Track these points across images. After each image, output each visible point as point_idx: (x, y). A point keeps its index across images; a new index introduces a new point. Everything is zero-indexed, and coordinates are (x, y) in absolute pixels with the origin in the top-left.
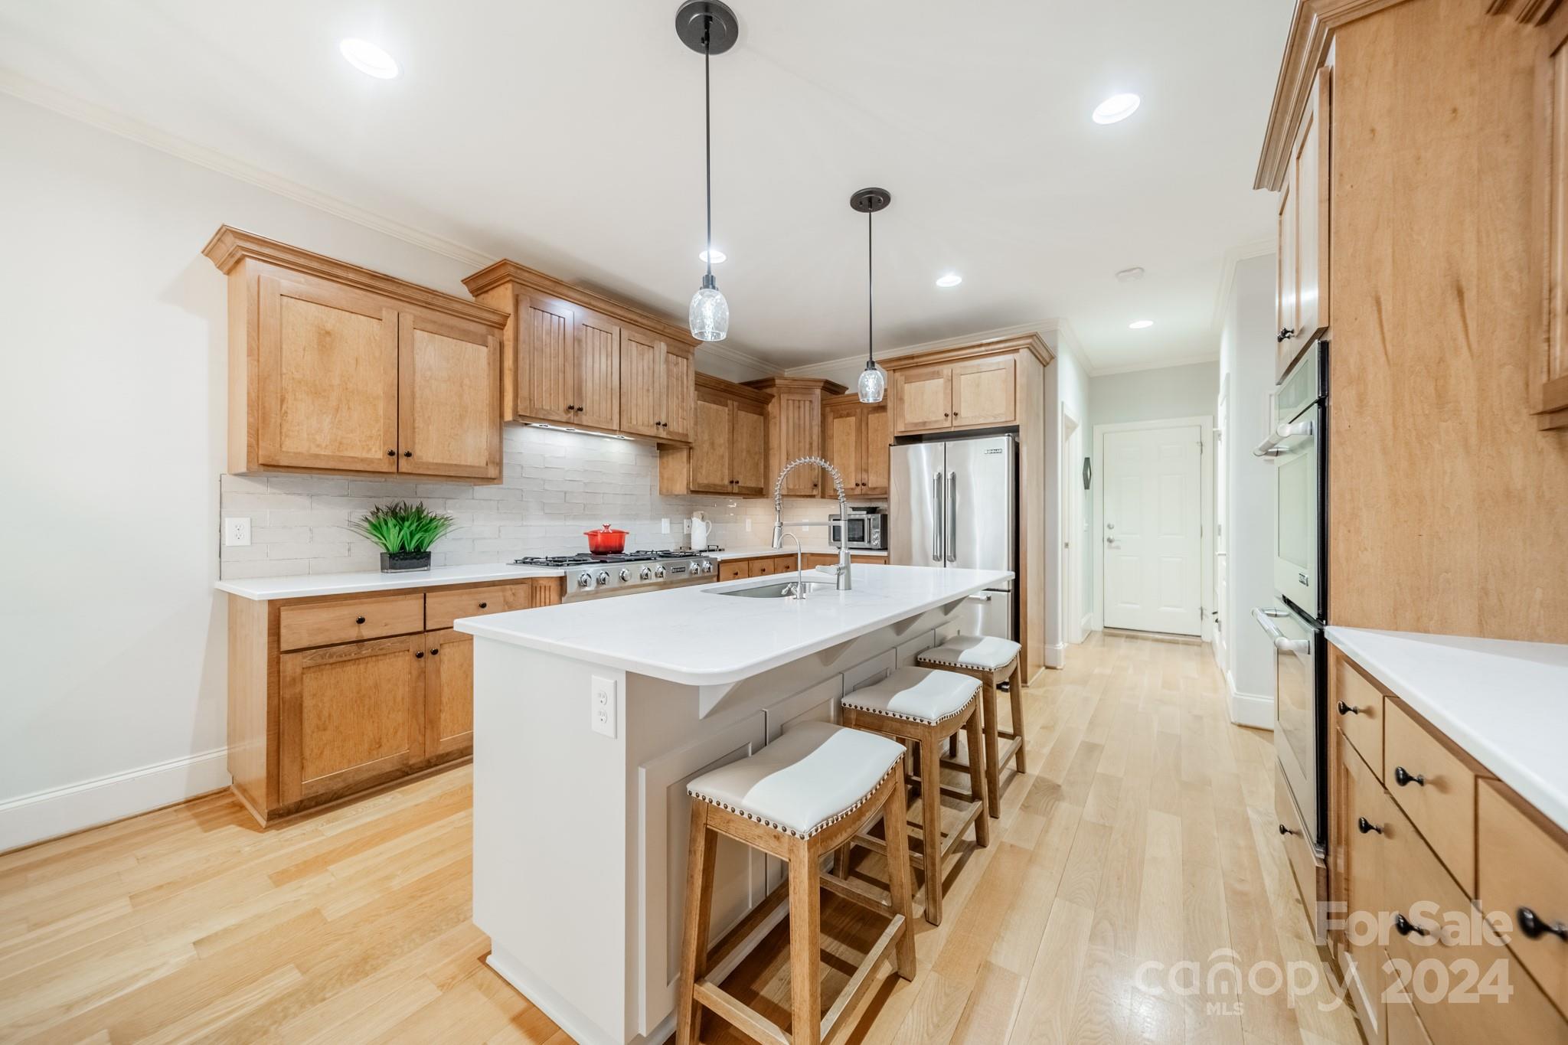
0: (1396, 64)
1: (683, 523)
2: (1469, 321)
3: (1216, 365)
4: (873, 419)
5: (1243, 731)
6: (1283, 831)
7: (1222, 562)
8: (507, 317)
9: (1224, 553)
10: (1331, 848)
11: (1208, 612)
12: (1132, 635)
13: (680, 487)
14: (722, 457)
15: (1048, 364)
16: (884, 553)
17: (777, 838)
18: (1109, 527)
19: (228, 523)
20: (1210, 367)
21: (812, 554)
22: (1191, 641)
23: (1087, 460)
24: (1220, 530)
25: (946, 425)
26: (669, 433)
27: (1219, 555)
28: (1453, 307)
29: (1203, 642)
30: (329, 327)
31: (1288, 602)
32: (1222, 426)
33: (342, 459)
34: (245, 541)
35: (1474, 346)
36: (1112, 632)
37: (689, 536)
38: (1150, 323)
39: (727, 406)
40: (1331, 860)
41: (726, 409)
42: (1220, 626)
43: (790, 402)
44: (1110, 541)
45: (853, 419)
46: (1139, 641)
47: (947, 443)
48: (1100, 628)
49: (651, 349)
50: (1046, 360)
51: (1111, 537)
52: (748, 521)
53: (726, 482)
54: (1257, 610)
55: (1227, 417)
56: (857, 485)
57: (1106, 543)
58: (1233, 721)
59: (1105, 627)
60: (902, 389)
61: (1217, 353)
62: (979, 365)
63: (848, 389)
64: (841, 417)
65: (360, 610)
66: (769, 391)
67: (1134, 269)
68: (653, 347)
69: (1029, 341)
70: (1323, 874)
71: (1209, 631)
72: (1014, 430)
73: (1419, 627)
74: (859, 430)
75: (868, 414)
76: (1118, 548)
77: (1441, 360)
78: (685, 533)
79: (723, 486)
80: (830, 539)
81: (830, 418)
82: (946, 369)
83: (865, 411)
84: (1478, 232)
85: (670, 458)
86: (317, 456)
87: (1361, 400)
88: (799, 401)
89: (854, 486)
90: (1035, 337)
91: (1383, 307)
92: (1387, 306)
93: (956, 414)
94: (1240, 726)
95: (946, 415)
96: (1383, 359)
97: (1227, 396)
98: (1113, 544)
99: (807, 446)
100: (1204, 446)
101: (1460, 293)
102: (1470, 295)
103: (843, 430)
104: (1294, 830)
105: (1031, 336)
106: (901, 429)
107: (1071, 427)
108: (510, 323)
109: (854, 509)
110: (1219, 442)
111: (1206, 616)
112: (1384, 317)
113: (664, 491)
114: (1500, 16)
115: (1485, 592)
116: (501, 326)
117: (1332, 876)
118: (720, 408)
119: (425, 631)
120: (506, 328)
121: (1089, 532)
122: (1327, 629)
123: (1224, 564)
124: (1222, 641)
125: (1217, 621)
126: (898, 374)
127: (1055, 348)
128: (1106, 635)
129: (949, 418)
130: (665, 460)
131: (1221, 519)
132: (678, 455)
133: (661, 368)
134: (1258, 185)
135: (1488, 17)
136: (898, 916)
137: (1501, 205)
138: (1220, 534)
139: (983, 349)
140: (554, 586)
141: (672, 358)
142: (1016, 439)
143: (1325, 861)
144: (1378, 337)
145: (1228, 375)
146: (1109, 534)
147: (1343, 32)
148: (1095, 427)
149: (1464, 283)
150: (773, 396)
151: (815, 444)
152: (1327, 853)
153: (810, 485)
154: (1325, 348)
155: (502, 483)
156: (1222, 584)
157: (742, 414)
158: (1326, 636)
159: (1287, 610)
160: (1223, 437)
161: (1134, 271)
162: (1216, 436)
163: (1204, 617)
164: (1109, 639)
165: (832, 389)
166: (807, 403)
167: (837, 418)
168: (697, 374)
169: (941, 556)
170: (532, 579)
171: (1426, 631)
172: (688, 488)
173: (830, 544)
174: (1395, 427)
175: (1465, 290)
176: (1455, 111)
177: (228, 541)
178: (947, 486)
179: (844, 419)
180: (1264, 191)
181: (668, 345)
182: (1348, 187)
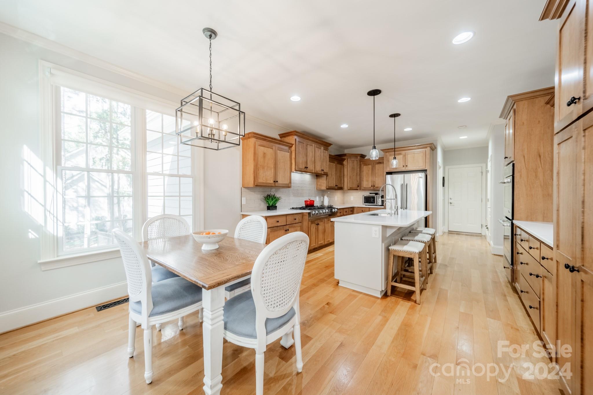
0: (528, 110)
1: (321, 198)
2: (542, 162)
3: (487, 147)
4: (377, 166)
5: (496, 256)
6: (505, 267)
7: (489, 210)
8: (293, 145)
9: (490, 207)
10: (514, 265)
11: (484, 226)
12: (458, 233)
13: (324, 188)
14: (334, 178)
15: (434, 150)
16: (383, 207)
17: (411, 254)
18: (450, 199)
19: (242, 198)
20: (485, 149)
21: (358, 207)
22: (479, 235)
23: (444, 178)
24: (488, 200)
25: (404, 169)
26: (324, 172)
27: (489, 207)
28: (539, 159)
29: (482, 235)
30: (265, 152)
31: (506, 217)
32: (489, 168)
33: (267, 183)
34: (245, 203)
35: (543, 167)
36: (451, 232)
37: (323, 202)
38: (467, 137)
39: (334, 163)
40: (514, 267)
41: (335, 164)
42: (488, 230)
43: (351, 161)
44: (451, 203)
45: (370, 166)
46: (461, 235)
47: (405, 175)
48: (447, 231)
49: (320, 149)
50: (433, 148)
51: (451, 202)
52: (336, 197)
53: (335, 185)
54: (499, 220)
55: (491, 167)
56: (372, 186)
57: (449, 204)
58: (492, 253)
59: (449, 231)
60: (389, 158)
61: (488, 143)
62: (414, 152)
63: (366, 156)
64: (366, 165)
65: (277, 219)
66: (344, 157)
67: (464, 126)
68: (320, 148)
69: (430, 145)
70: (512, 270)
71: (485, 232)
72: (425, 171)
73: (532, 220)
74: (372, 169)
75: (376, 164)
76: (454, 205)
77: (536, 169)
78: (322, 201)
79: (334, 187)
80: (363, 202)
81: (362, 166)
82: (403, 152)
83: (375, 164)
84: (543, 145)
85: (320, 179)
86: (263, 183)
87: (521, 176)
88: (353, 160)
89: (370, 186)
90: (432, 144)
91: (525, 158)
92: (526, 157)
93: (407, 166)
94: (495, 255)
95: (403, 166)
96: (525, 168)
97: (491, 160)
98: (452, 204)
99: (356, 174)
100: (484, 173)
101: (540, 156)
102: (542, 157)
103: (366, 169)
104: (507, 267)
105: (431, 144)
106: (388, 170)
107: (440, 168)
108: (294, 146)
109: (370, 193)
110: (488, 173)
111: (484, 227)
112: (525, 160)
113: (318, 188)
114: (547, 105)
115: (544, 213)
116: (291, 147)
117: (514, 270)
118: (333, 164)
119: (287, 225)
120: (292, 147)
121: (444, 200)
122: (513, 221)
123: (490, 210)
124: (489, 234)
125: (487, 228)
126: (387, 154)
127: (437, 145)
128: (449, 233)
129: (404, 167)
130: (318, 179)
131: (489, 197)
132: (323, 178)
133: (322, 154)
134: (501, 117)
135: (545, 104)
136: (424, 277)
137: (547, 140)
138: (488, 201)
139: (416, 147)
140: (307, 214)
141: (324, 151)
142: (426, 174)
143: (513, 268)
144: (524, 164)
145: (491, 155)
146: (450, 201)
147: (517, 103)
148: (446, 167)
149: (541, 154)
150: (345, 159)
151: (358, 174)
152: (513, 266)
153: (357, 186)
154: (513, 165)
155: (291, 188)
156: (489, 216)
157: (338, 165)
158: (513, 222)
159: (507, 219)
160: (490, 172)
161: (464, 127)
162: (487, 172)
163: (483, 227)
164: (450, 235)
165: (363, 156)
166: (356, 161)
167: (365, 165)
168: (330, 155)
169: (402, 207)
170: (302, 213)
171: (533, 221)
172: (326, 188)
173: (363, 204)
174: (527, 181)
175: (541, 155)
176: (539, 121)
177: (242, 204)
178: (405, 187)
179: (367, 166)
180: (502, 119)
181: (324, 147)
182: (518, 134)
